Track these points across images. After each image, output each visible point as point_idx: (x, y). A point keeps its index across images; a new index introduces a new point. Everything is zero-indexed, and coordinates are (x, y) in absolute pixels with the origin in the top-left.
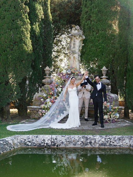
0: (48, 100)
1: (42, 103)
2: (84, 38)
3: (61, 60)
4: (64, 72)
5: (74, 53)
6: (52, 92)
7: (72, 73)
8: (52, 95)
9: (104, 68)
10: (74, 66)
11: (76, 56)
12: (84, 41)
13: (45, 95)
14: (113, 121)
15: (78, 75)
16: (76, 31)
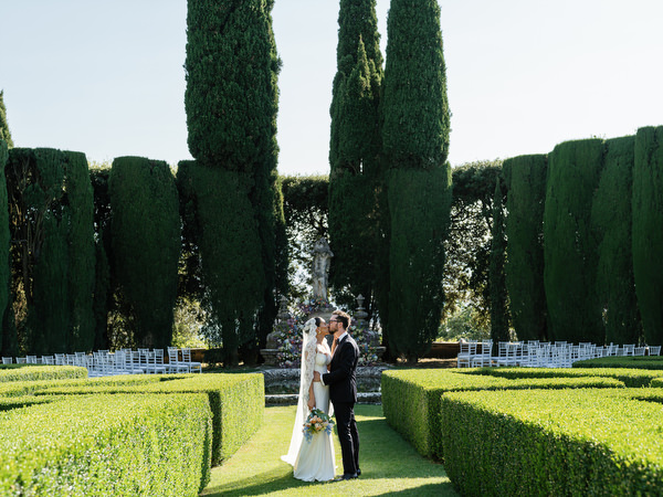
0: (287, 341)
1: (281, 345)
2: (332, 255)
3: (292, 271)
4: (306, 302)
5: (319, 275)
6: (291, 331)
7: (317, 304)
8: (292, 335)
9: (360, 297)
10: (320, 294)
11: (322, 279)
12: (333, 261)
13: (282, 335)
14: (370, 365)
15: (324, 306)
16: (322, 246)
